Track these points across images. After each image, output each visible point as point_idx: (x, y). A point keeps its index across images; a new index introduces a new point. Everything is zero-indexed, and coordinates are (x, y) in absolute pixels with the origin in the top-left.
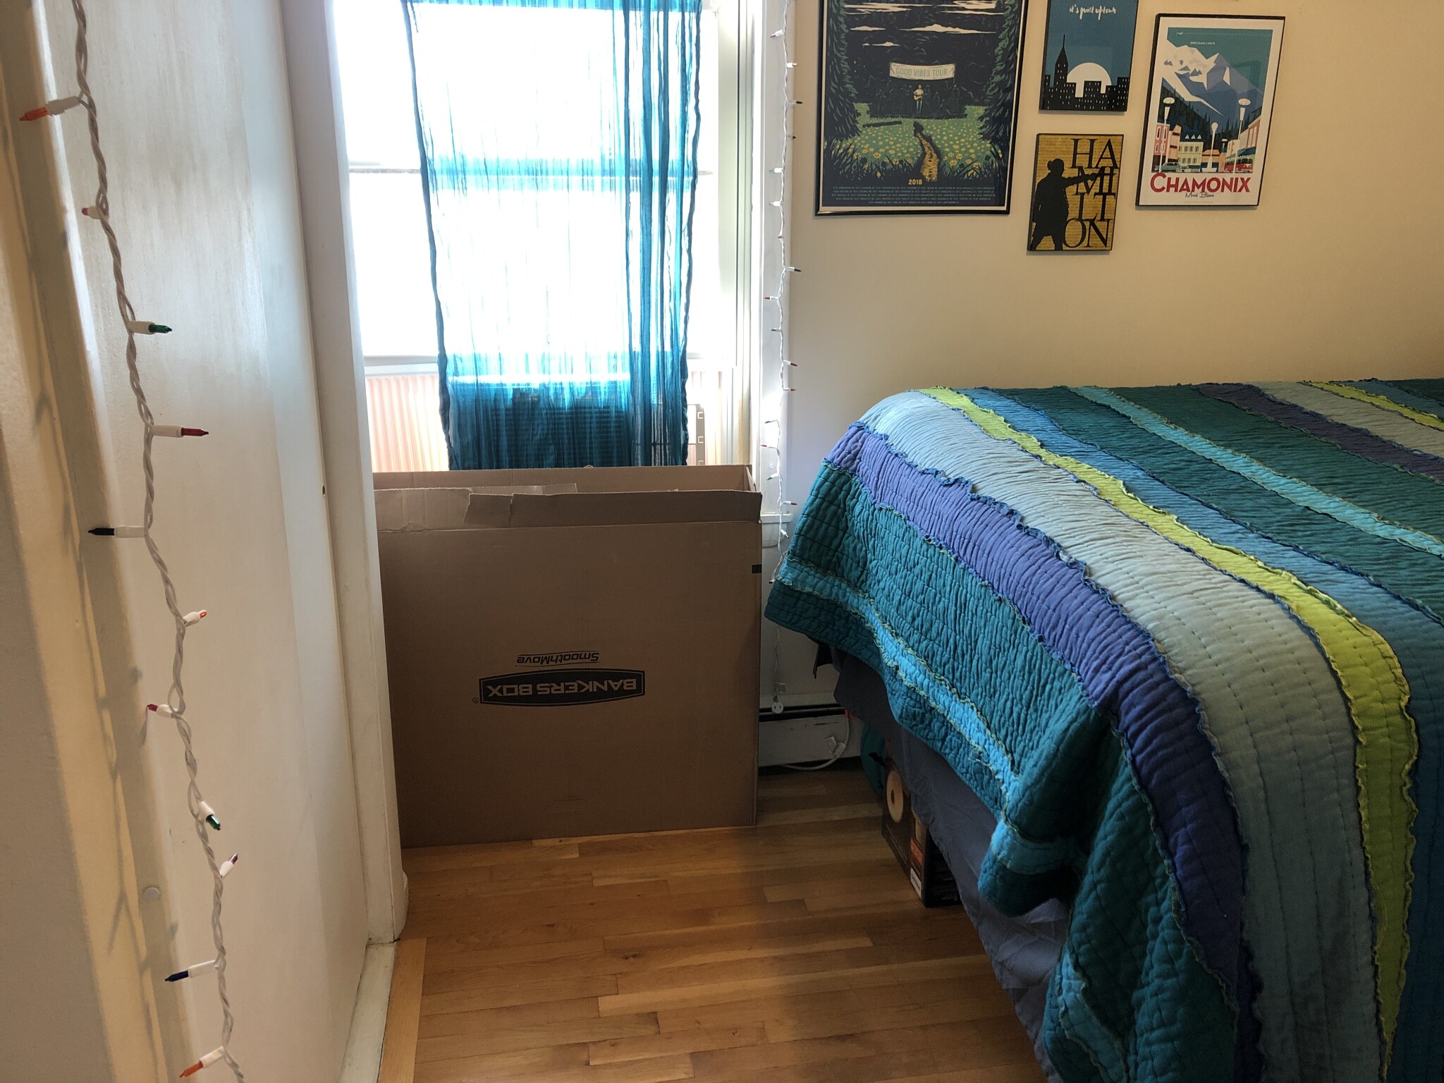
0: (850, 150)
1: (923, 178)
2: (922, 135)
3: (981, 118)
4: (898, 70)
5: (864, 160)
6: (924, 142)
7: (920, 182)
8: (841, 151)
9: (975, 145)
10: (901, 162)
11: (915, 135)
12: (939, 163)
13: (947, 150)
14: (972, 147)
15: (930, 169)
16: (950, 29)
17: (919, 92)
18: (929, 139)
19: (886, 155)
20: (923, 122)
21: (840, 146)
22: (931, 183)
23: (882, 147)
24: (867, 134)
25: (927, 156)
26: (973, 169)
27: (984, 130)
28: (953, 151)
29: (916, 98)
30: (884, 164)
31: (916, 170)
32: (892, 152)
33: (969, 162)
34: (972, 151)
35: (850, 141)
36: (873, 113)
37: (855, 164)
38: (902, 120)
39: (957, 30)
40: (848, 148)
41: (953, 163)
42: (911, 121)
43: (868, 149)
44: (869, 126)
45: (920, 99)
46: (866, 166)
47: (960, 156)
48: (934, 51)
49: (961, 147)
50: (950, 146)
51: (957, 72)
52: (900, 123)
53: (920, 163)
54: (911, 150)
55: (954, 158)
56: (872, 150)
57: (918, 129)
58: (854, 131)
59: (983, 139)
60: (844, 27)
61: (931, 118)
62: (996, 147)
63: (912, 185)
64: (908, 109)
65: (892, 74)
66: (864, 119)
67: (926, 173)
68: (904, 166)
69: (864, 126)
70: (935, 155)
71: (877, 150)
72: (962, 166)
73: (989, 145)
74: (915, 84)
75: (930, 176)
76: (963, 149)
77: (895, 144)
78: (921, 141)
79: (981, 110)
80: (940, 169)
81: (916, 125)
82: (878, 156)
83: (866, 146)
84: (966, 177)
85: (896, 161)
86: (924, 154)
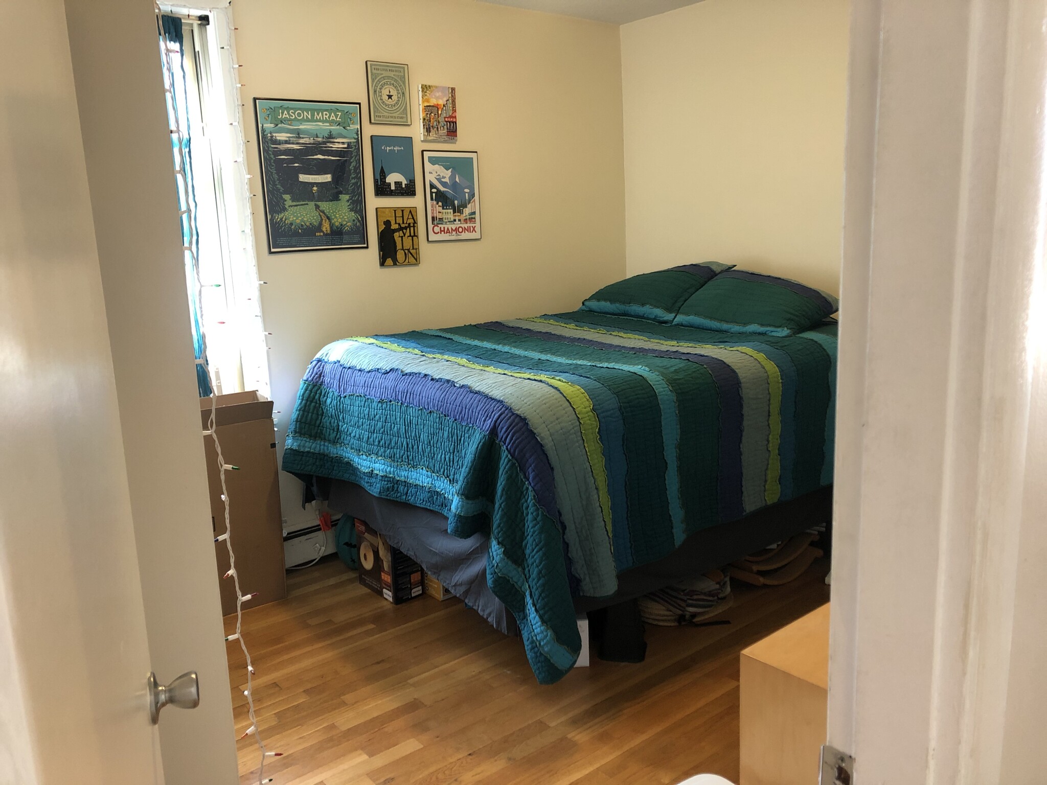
0: (284, 219)
1: (323, 232)
2: (319, 210)
3: (348, 201)
4: (303, 178)
5: (291, 224)
6: (321, 214)
7: (322, 234)
8: (279, 220)
9: (347, 214)
10: (311, 224)
11: (316, 210)
12: (330, 224)
13: (333, 217)
14: (346, 216)
15: (326, 227)
16: (326, 157)
17: (315, 188)
18: (323, 212)
19: (302, 220)
20: (319, 203)
21: (278, 217)
22: (327, 235)
23: (300, 217)
24: (291, 210)
25: (324, 221)
26: (347, 226)
27: (350, 207)
28: (336, 217)
29: (314, 192)
30: (302, 225)
31: (319, 228)
32: (305, 219)
33: (345, 223)
34: (345, 217)
35: (283, 214)
36: (293, 200)
37: (287, 226)
38: (308, 203)
39: (330, 157)
40: (283, 218)
41: (337, 224)
42: (313, 203)
43: (293, 218)
44: (291, 206)
45: (316, 192)
46: (293, 227)
47: (340, 220)
48: (320, 168)
49: (340, 216)
50: (335, 215)
51: (333, 178)
52: (307, 204)
53: (321, 224)
54: (315, 218)
55: (337, 222)
56: (295, 218)
57: (317, 207)
58: (284, 209)
59: (350, 211)
60: (272, 156)
61: (323, 201)
62: (357, 215)
63: (318, 236)
64: (311, 197)
65: (300, 180)
66: (289, 203)
67: (324, 229)
68: (313, 226)
69: (289, 206)
70: (327, 220)
71: (297, 219)
72: (341, 225)
73: (353, 214)
74: (313, 184)
75: (326, 231)
76: (341, 217)
77: (306, 215)
78: (319, 213)
79: (347, 197)
80: (331, 226)
81: (316, 205)
82: (298, 221)
83: (292, 217)
84: (344, 231)
85: (308, 224)
86: (322, 220)
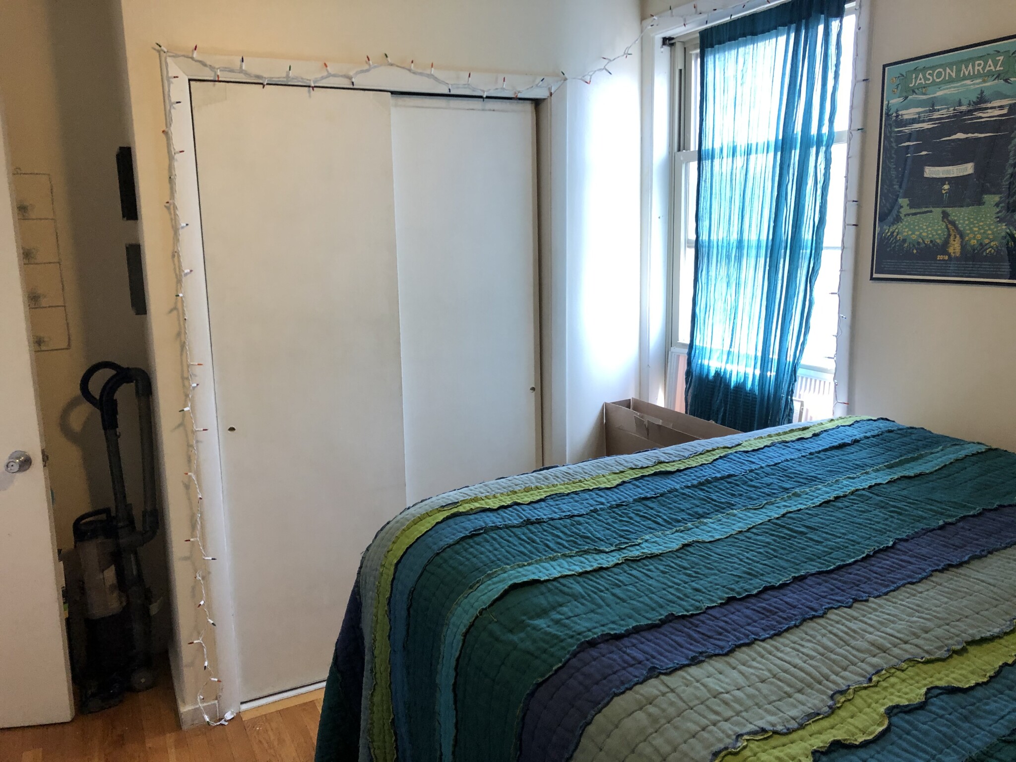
0: (895, 234)
1: (949, 255)
2: (948, 220)
3: (997, 205)
4: (931, 172)
5: (904, 241)
6: (950, 226)
7: (946, 258)
8: (889, 234)
9: (992, 227)
10: (931, 241)
11: (943, 221)
12: (962, 242)
13: (969, 232)
14: (990, 229)
15: (955, 248)
16: (970, 135)
17: (946, 187)
18: (953, 223)
19: (920, 236)
20: (949, 210)
21: (888, 230)
22: (957, 258)
23: (918, 230)
24: (907, 221)
25: (952, 238)
26: (992, 247)
27: (1000, 214)
28: (973, 232)
29: (944, 192)
30: (919, 243)
31: (943, 248)
32: (924, 234)
33: (987, 241)
34: (989, 232)
35: (895, 226)
36: (911, 206)
37: (898, 244)
38: (933, 209)
39: (976, 135)
40: (893, 232)
41: (973, 242)
43: (907, 232)
44: (909, 215)
45: (946, 193)
46: (906, 245)
47: (979, 237)
48: (957, 155)
49: (980, 229)
50: (971, 229)
51: (976, 168)
52: (931, 212)
53: (946, 243)
54: (940, 232)
55: (974, 238)
56: (910, 233)
57: (945, 215)
58: (898, 219)
59: (999, 222)
60: (894, 145)
61: (955, 207)
62: (1011, 228)
63: (940, 260)
65: (926, 175)
66: (905, 210)
67: (951, 250)
68: (934, 245)
69: (905, 215)
70: (958, 236)
71: (914, 233)
72: (981, 244)
73: (1004, 227)
74: (943, 181)
75: (954, 253)
76: (982, 231)
77: (927, 228)
78: (947, 226)
79: (997, 198)
80: (963, 247)
81: (944, 213)
82: (914, 237)
83: (906, 230)
84: (984, 254)
85: (927, 241)
86: (949, 235)
